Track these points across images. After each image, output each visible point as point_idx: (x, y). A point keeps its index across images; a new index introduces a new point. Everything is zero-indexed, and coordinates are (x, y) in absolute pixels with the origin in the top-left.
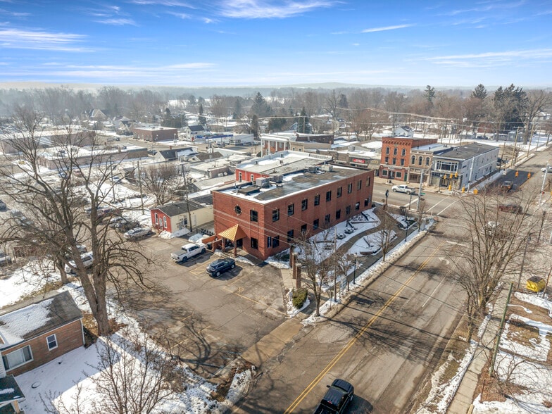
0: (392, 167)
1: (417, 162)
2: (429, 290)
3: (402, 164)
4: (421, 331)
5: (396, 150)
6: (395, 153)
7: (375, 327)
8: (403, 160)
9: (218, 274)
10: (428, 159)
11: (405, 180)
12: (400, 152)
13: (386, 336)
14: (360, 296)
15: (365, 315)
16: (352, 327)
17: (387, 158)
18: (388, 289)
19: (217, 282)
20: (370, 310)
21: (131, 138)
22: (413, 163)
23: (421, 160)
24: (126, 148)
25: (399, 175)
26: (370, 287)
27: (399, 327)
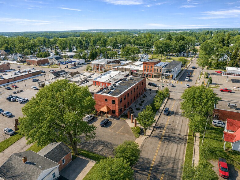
0: (147, 73)
1: (156, 70)
2: (176, 121)
3: (151, 72)
4: (179, 134)
5: (148, 66)
6: (148, 68)
7: (165, 136)
8: (151, 70)
9: (105, 125)
10: (160, 69)
11: (152, 78)
12: (149, 67)
13: (169, 138)
14: (156, 126)
15: (160, 133)
16: (158, 137)
17: (145, 70)
18: (164, 122)
19: (105, 128)
20: (161, 130)
21: (25, 64)
22: (155, 71)
23: (158, 70)
24: (30, 71)
25: (150, 76)
26: (158, 122)
27: (172, 135)
